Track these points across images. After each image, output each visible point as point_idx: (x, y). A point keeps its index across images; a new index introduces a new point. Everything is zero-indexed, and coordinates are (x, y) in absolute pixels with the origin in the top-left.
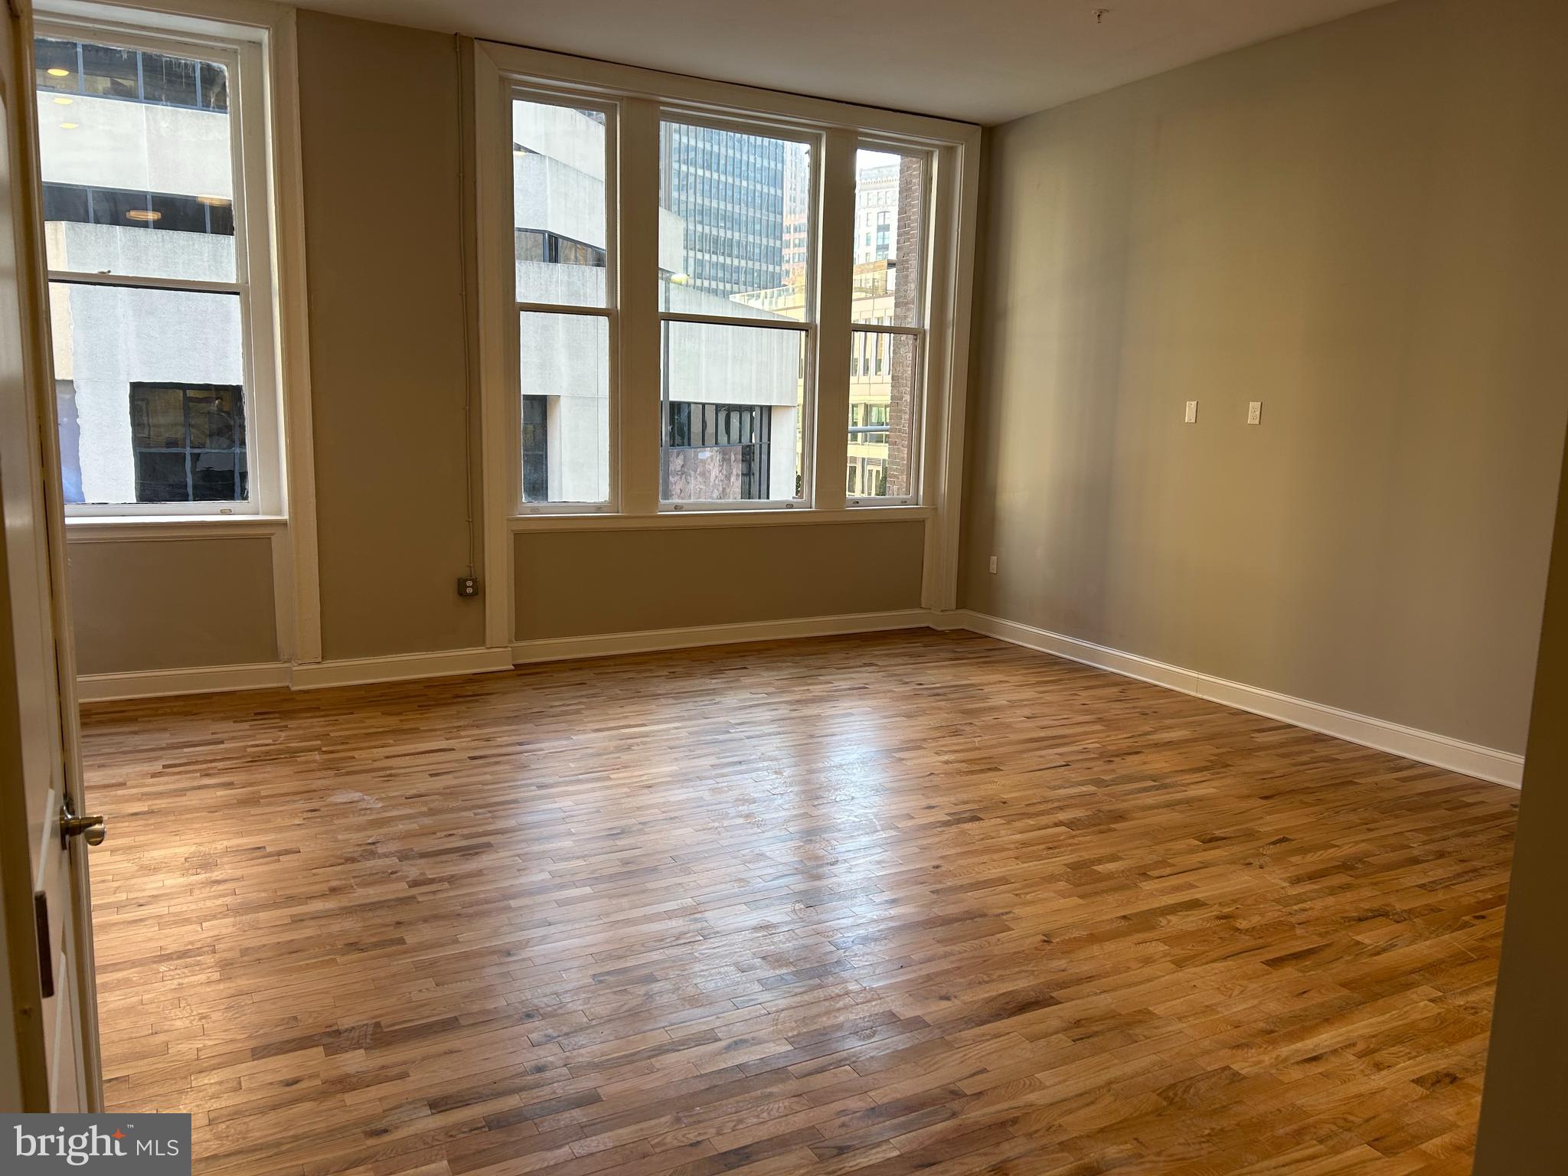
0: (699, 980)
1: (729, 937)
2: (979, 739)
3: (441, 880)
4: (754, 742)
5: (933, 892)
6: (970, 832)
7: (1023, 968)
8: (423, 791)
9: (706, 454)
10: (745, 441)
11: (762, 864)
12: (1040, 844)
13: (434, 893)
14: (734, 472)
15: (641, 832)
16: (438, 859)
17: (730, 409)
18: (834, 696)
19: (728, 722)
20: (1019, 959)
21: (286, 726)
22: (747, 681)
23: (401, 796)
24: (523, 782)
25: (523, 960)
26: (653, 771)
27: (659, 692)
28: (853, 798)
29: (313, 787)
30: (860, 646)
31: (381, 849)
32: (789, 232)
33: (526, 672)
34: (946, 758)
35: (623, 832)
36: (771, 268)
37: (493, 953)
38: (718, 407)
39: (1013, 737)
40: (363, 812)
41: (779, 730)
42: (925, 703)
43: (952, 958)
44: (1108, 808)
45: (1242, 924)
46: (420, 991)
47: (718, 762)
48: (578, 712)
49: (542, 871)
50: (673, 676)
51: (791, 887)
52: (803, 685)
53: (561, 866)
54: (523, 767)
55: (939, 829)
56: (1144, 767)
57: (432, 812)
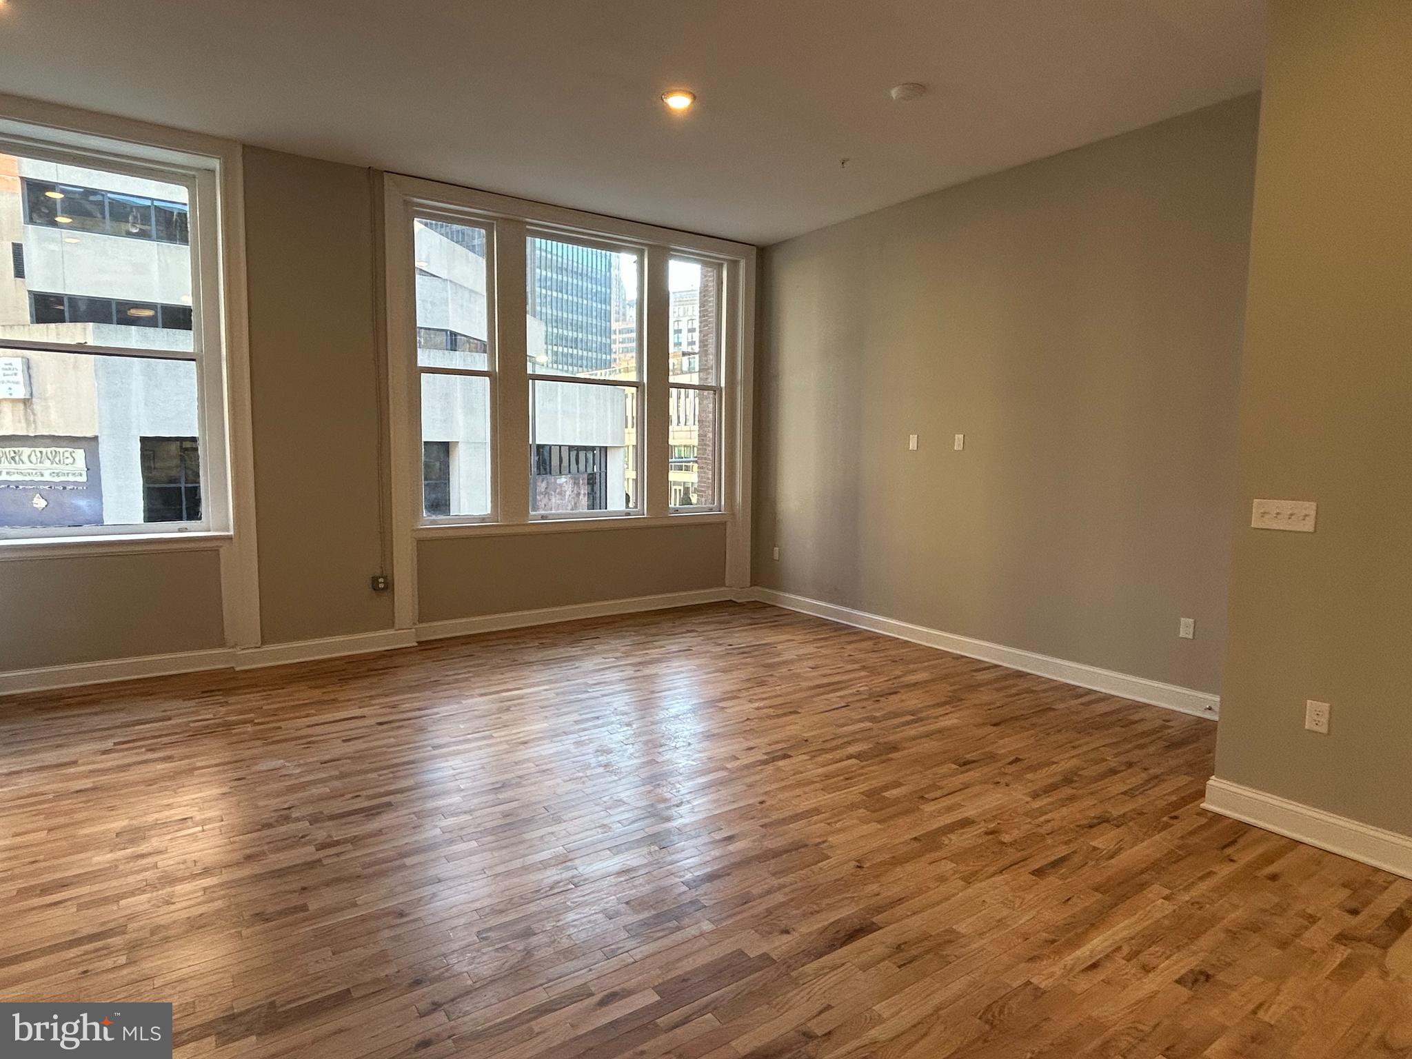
0: (572, 930)
1: (597, 884)
2: (779, 687)
3: (345, 841)
4: (606, 699)
5: (762, 826)
6: (783, 768)
7: (843, 895)
8: (336, 756)
9: (562, 480)
10: (590, 471)
11: (622, 809)
12: (838, 775)
13: (337, 855)
14: (582, 492)
15: (519, 785)
16: (344, 821)
17: (578, 449)
18: (667, 657)
19: (586, 684)
20: (841, 886)
21: (226, 702)
22: (598, 648)
23: (317, 761)
24: (420, 744)
25: (415, 920)
26: (528, 728)
27: (531, 660)
28: (689, 744)
29: (243, 757)
30: (681, 618)
31: (295, 814)
32: (615, 333)
33: (428, 648)
34: (757, 705)
35: (504, 786)
36: (604, 356)
37: (388, 914)
38: (571, 448)
39: (804, 684)
40: (282, 778)
41: (628, 687)
42: (736, 660)
43: (787, 890)
44: (886, 740)
45: (1006, 838)
46: (317, 962)
47: (579, 718)
48: (467, 679)
49: (436, 827)
50: (543, 646)
51: (646, 830)
52: (642, 650)
53: (450, 821)
54: (422, 730)
55: (760, 768)
56: (902, 704)
57: (343, 776)
